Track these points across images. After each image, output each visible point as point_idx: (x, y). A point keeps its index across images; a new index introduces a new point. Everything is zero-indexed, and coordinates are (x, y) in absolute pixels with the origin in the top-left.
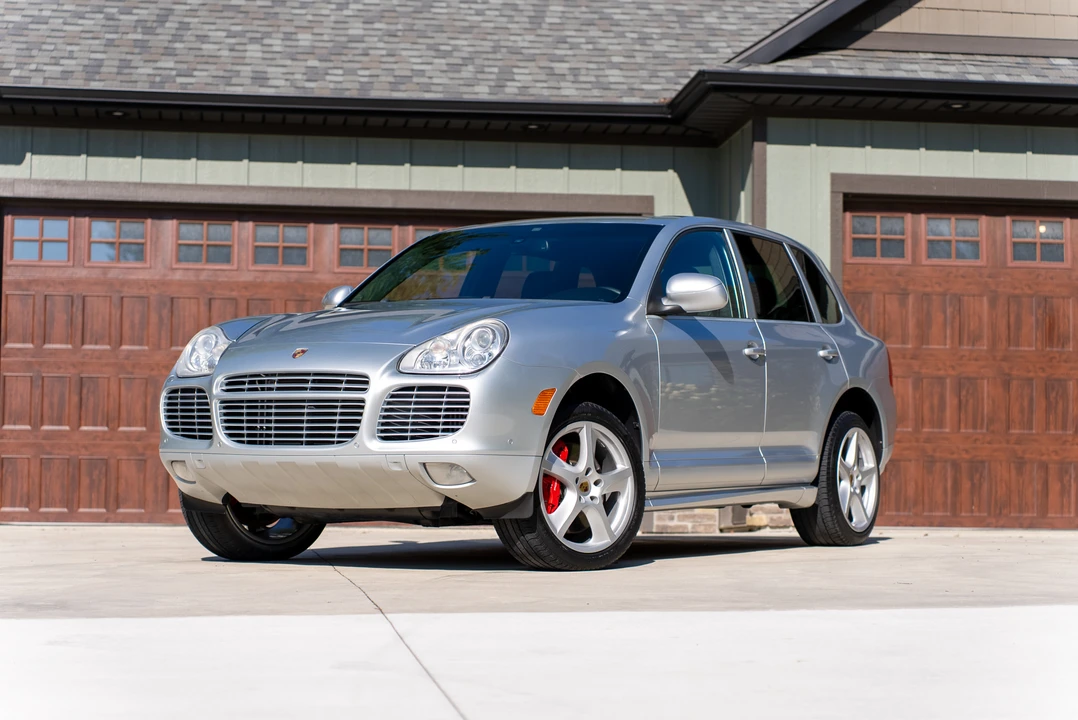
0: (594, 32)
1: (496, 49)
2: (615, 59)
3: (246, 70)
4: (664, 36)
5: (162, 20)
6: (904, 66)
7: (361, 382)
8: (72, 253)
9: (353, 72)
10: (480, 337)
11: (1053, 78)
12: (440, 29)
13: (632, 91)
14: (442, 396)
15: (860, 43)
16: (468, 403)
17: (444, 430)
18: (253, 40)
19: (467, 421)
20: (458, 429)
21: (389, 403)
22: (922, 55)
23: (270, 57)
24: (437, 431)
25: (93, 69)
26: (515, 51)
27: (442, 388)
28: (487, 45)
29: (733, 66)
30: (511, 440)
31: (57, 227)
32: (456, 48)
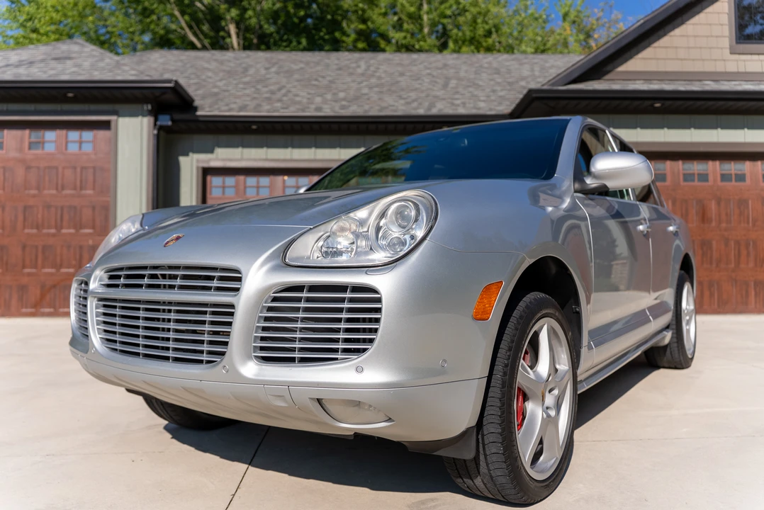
0: (471, 89)
1: (428, 96)
2: (482, 98)
3: (313, 106)
4: (502, 90)
5: (280, 89)
6: (630, 85)
7: (232, 279)
8: (237, 193)
9: (362, 106)
10: (400, 214)
11: (707, 88)
12: (403, 90)
13: (491, 110)
14: (342, 300)
15: (607, 77)
16: (378, 310)
17: (346, 351)
18: (318, 96)
19: (378, 337)
20: (364, 350)
21: (270, 309)
22: (638, 82)
23: (325, 102)
24: (336, 351)
25: (243, 108)
26: (436, 97)
27: (342, 288)
28: (423, 95)
29: (545, 87)
30: (445, 361)
31: (230, 181)
32: (409, 96)
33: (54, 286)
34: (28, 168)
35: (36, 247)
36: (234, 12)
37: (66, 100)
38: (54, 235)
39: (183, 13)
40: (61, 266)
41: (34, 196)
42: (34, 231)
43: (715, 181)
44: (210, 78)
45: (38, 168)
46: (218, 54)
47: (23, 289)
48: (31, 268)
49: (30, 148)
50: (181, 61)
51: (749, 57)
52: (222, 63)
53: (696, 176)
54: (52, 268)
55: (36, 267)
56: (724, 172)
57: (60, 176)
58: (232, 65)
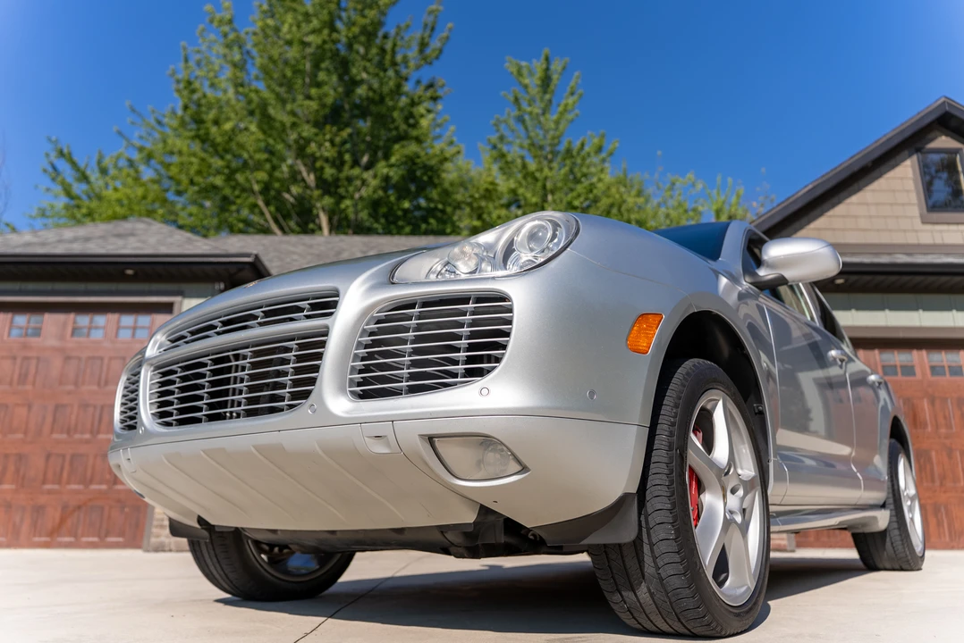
7: (326, 304)
10: (533, 236)
14: (464, 313)
16: (509, 322)
17: (466, 373)
19: (507, 355)
20: (489, 371)
24: (453, 374)
30: (592, 391)
33: (79, 507)
34: (68, 358)
35: (64, 456)
36: (328, 201)
37: (123, 278)
38: (87, 442)
39: (267, 204)
40: (91, 482)
41: (69, 393)
42: (64, 436)
43: (924, 374)
44: (296, 260)
45: (79, 359)
46: (306, 239)
47: (39, 510)
48: (53, 483)
49: (73, 334)
50: (264, 245)
51: (945, 227)
52: (311, 246)
53: (899, 370)
54: (79, 483)
55: (59, 483)
56: (933, 364)
57: (105, 368)
58: (323, 248)
